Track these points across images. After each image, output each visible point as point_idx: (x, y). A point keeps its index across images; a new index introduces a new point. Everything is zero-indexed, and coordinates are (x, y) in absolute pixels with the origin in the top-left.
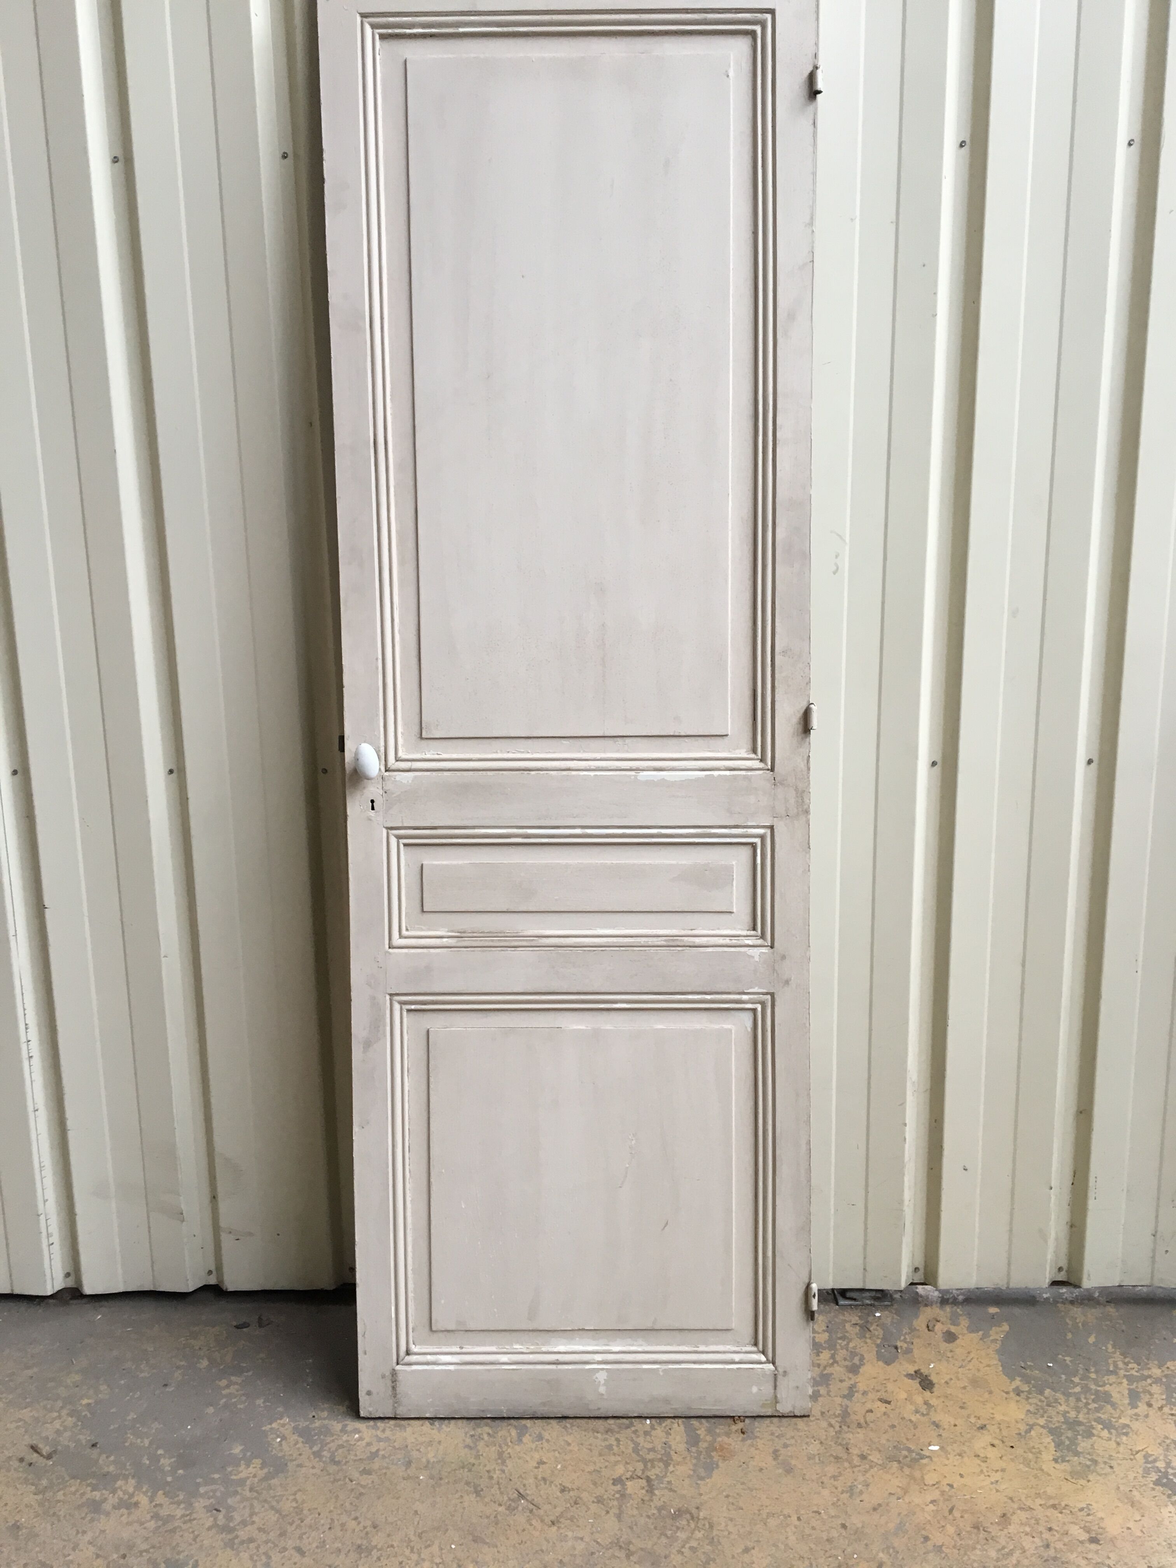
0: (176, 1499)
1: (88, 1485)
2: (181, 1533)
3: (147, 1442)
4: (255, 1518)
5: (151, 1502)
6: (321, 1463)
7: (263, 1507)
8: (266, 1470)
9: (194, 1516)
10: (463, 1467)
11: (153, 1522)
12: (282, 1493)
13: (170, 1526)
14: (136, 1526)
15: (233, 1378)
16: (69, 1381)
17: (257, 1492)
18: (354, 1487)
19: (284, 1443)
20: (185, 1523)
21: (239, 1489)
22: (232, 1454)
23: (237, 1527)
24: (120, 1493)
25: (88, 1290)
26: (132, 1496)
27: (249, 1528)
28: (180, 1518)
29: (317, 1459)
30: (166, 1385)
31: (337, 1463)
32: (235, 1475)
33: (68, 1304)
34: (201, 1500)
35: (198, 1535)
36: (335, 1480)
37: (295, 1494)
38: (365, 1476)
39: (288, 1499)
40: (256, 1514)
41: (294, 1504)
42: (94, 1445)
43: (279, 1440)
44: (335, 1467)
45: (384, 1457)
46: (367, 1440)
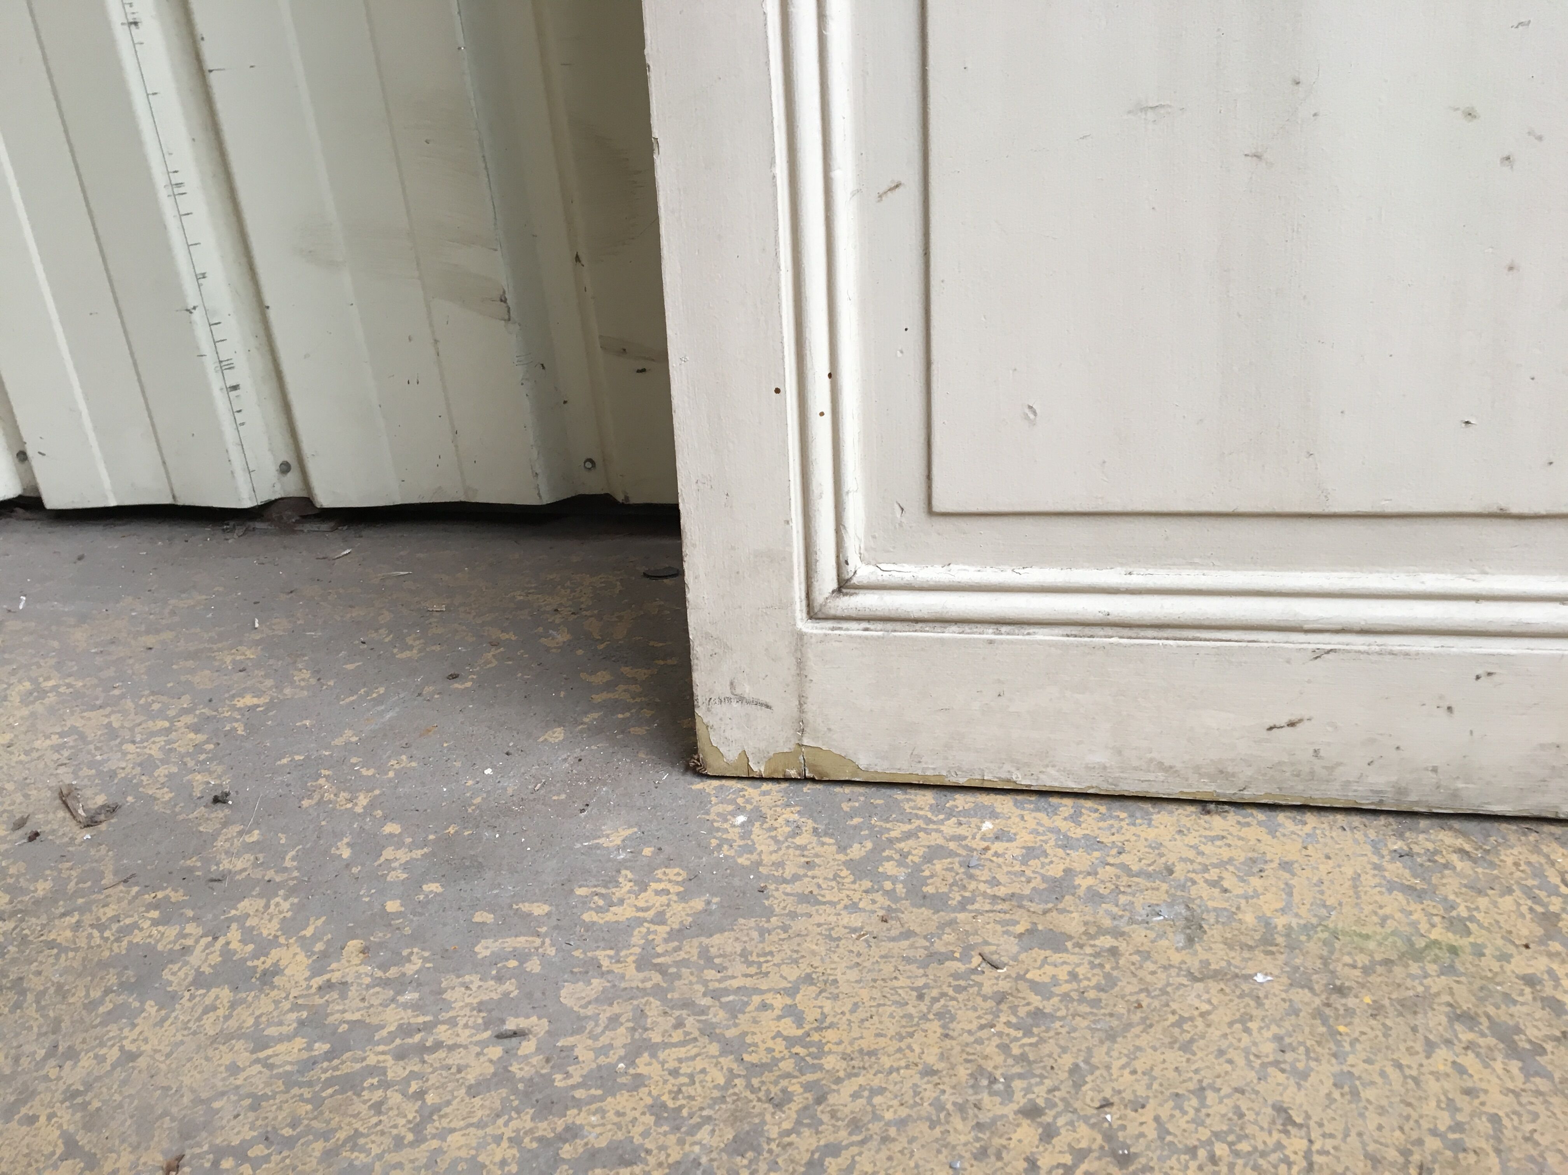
0: (393, 972)
1: (155, 905)
2: (378, 1095)
3: (363, 800)
4: (644, 1065)
5: (314, 974)
6: (878, 897)
7: (679, 1024)
8: (698, 904)
9: (442, 1032)
10: (1417, 955)
11: (300, 1042)
12: (748, 982)
13: (348, 1066)
14: (242, 1053)
15: (626, 670)
16: (228, 659)
17: (662, 969)
18: (1004, 986)
19: (756, 829)
20: (401, 1055)
21: (603, 956)
22: (598, 847)
23: (580, 1094)
24: (234, 935)
25: (325, 499)
26: (264, 947)
27: (622, 1101)
28: (392, 1036)
29: (867, 884)
30: (454, 677)
31: (937, 902)
32: (599, 910)
33: (294, 532)
34: (474, 980)
35: (437, 1109)
36: (936, 958)
37: (792, 991)
38: (1039, 954)
39: (765, 1006)
40: (653, 1049)
41: (788, 1027)
42: (219, 800)
43: (741, 819)
44: (926, 912)
45: (1094, 897)
46: (1025, 838)
